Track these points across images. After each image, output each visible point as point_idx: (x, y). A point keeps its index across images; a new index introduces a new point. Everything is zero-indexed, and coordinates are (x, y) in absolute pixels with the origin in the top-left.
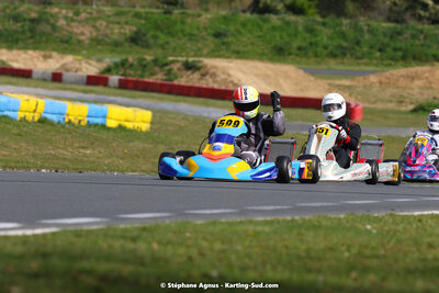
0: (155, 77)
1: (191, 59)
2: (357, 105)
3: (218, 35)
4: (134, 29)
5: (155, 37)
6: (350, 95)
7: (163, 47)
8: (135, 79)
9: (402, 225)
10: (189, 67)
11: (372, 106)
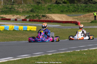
0: (36, 19)
1: (44, 15)
2: (79, 22)
3: (49, 9)
4: (31, 9)
5: (36, 10)
6: (77, 20)
7: (37, 12)
8: (32, 19)
10: (43, 16)
11: (82, 22)
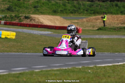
0: (16, 21)
1: (27, 15)
2: (80, 28)
3: (35, 7)
4: (9, 6)
5: (15, 8)
6: (78, 25)
7: (18, 11)
8: (9, 22)
9: (99, 70)
10: (26, 18)
11: (84, 28)
